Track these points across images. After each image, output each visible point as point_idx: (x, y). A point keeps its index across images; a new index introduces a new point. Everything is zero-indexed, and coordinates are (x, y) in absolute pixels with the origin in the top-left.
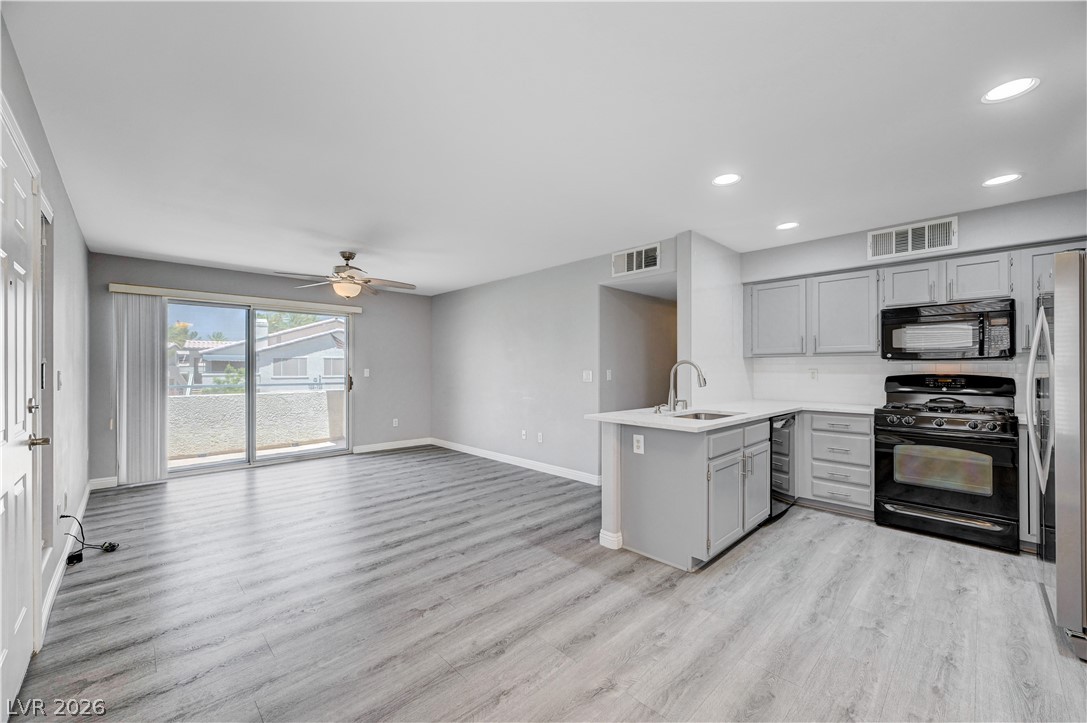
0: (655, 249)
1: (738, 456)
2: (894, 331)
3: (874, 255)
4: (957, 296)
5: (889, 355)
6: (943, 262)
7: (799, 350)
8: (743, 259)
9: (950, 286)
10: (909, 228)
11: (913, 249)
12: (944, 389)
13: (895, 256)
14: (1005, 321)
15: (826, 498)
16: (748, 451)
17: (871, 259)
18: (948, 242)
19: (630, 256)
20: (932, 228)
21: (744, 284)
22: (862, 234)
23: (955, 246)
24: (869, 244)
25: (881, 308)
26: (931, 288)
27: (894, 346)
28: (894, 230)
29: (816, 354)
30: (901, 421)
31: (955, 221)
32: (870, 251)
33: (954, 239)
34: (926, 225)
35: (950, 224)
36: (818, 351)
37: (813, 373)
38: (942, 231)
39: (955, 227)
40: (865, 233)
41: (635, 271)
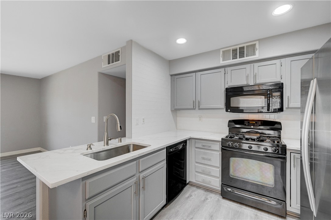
0: (119, 52)
1: (134, 179)
2: (231, 98)
3: (223, 61)
4: (258, 82)
5: (229, 110)
6: (252, 64)
7: (192, 107)
8: (171, 63)
9: (255, 76)
10: (238, 47)
11: (240, 58)
12: (252, 127)
13: (232, 61)
14: (278, 94)
15: (201, 182)
16: (142, 175)
17: (222, 63)
18: (254, 54)
19: (109, 56)
20: (247, 46)
21: (171, 75)
22: (218, 51)
23: (257, 56)
24: (221, 55)
25: (226, 87)
26: (247, 77)
27: (231, 106)
28: (231, 48)
29: (199, 109)
30: (233, 145)
31: (257, 43)
32: (221, 59)
33: (257, 52)
34: (245, 45)
35: (255, 45)
36: (200, 108)
37: (200, 118)
38: (252, 48)
39: (257, 46)
40: (219, 50)
41: (111, 64)
